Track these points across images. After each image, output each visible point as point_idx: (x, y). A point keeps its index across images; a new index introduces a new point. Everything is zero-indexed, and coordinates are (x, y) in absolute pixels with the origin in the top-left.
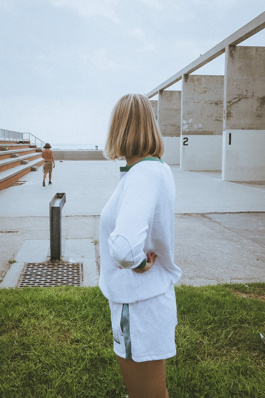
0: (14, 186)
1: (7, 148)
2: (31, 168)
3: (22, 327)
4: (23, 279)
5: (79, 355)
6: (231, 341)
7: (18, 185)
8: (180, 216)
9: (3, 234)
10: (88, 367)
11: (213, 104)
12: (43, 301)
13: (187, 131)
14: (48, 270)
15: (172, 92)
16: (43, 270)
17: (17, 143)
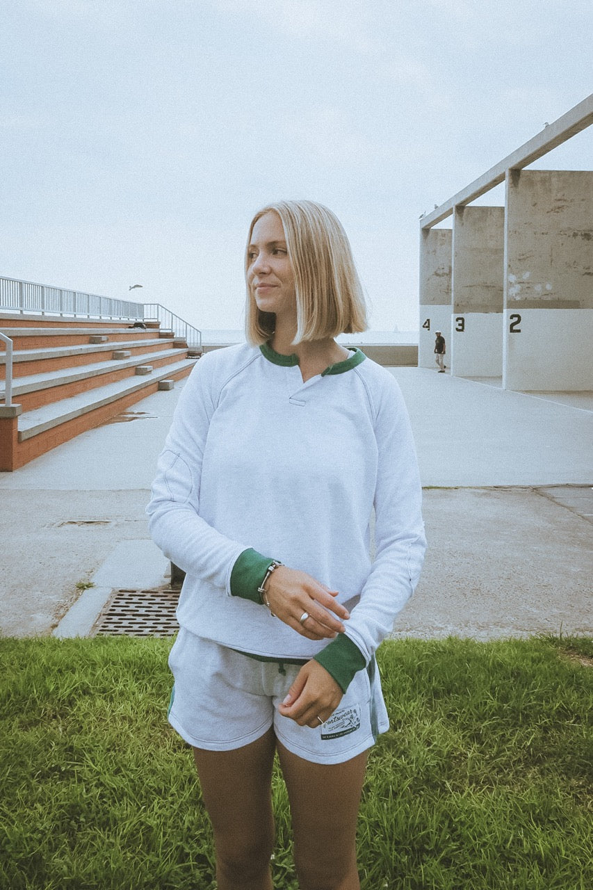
0: (114, 422)
1: (104, 338)
2: (157, 384)
3: (74, 715)
4: (105, 623)
5: (185, 772)
6: (530, 755)
7: (124, 420)
8: (483, 491)
9: (75, 526)
10: (201, 798)
11: (579, 238)
12: (128, 664)
13: (518, 298)
14: (163, 606)
15: (485, 211)
16: (150, 605)
17: (130, 327)
